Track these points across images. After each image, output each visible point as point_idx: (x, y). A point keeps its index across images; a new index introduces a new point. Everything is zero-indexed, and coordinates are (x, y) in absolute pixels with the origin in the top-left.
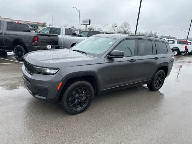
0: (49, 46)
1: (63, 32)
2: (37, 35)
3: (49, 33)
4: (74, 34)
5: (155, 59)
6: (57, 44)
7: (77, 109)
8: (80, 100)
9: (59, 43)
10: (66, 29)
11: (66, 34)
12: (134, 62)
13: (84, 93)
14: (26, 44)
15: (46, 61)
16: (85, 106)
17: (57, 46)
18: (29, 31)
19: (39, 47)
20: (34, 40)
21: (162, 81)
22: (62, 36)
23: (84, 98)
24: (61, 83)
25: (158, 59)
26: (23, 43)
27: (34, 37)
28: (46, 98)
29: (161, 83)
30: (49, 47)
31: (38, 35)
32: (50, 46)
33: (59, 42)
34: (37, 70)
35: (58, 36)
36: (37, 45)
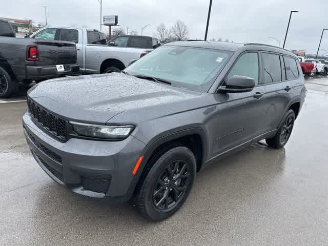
0: (59, 66)
1: (83, 37)
2: (35, 43)
3: (55, 39)
4: (103, 42)
5: (285, 89)
6: (74, 62)
7: (167, 209)
8: (173, 189)
9: (77, 60)
10: (88, 32)
11: (89, 42)
12: (260, 99)
13: (179, 172)
14: (11, 62)
15: (100, 107)
16: (182, 197)
17: (75, 65)
18: (12, 35)
19: (41, 69)
20: (29, 54)
21: (289, 129)
22: (83, 46)
23: (178, 182)
24: (141, 159)
25: (290, 89)
26: (6, 61)
27: (30, 48)
28: (104, 195)
29: (288, 132)
30: (60, 68)
31: (38, 43)
32: (62, 66)
33: (77, 57)
34: (78, 130)
35: (74, 45)
36: (37, 65)
